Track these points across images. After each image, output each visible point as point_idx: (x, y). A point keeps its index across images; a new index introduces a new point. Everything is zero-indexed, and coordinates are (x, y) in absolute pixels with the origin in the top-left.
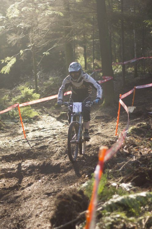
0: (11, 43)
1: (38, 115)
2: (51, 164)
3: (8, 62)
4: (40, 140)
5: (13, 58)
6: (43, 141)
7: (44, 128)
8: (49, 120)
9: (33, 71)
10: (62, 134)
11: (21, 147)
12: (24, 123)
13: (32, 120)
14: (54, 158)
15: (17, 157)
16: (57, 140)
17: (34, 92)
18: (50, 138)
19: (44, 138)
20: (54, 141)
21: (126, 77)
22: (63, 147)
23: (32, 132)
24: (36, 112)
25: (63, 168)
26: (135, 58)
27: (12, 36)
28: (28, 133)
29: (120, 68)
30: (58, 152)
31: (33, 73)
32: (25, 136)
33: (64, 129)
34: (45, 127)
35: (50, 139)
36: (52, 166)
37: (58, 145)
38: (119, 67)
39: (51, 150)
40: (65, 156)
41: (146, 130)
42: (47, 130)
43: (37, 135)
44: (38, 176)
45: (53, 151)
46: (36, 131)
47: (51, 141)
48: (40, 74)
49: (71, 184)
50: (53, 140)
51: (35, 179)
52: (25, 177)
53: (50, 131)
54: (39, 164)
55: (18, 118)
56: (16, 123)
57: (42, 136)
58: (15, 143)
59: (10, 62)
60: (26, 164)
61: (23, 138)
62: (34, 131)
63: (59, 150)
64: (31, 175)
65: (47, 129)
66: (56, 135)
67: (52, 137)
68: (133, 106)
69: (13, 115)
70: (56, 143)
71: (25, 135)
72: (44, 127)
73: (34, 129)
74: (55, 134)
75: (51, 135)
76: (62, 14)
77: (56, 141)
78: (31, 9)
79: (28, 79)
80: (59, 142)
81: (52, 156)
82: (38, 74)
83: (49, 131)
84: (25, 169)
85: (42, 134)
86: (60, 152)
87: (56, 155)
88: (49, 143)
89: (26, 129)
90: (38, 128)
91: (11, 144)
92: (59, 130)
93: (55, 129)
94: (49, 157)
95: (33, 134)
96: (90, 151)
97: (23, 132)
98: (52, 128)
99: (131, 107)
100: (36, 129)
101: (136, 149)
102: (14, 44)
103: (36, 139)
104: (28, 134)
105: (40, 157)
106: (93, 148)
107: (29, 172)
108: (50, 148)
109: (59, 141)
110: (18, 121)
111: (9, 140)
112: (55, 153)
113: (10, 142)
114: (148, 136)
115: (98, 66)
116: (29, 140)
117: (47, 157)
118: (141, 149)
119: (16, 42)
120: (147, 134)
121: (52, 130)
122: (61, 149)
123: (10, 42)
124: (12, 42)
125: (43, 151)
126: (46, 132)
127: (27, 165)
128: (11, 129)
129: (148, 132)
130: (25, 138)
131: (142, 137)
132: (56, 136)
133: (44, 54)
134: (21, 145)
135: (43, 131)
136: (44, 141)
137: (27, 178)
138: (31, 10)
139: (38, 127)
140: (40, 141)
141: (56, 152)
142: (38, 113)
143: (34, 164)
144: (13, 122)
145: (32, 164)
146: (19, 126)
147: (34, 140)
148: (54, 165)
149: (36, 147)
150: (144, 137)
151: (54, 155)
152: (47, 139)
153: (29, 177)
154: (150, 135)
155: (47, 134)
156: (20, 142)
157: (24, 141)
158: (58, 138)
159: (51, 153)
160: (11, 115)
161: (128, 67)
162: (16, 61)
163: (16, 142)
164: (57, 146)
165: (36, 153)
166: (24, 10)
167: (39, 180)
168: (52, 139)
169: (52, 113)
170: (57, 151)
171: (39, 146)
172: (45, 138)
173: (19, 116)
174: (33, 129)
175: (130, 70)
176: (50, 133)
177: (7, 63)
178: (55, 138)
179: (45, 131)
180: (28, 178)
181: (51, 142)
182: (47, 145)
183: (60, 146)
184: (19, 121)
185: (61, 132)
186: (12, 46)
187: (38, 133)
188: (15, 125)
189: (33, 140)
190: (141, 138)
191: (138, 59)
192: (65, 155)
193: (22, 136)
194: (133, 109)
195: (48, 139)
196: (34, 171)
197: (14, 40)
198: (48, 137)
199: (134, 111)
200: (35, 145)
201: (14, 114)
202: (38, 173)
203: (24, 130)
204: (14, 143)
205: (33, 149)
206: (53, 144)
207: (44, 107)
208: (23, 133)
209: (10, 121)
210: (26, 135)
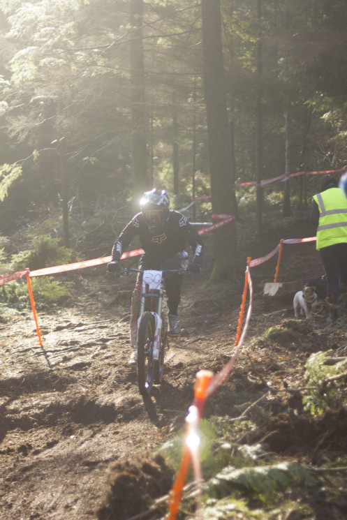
0: (15, 137)
1: (69, 294)
2: (97, 402)
3: (4, 176)
4: (74, 350)
5: (16, 167)
6: (79, 351)
7: (80, 325)
8: (93, 308)
9: (59, 195)
10: (120, 338)
11: (31, 364)
12: (39, 310)
13: (55, 305)
14: (103, 389)
15: (23, 385)
16: (109, 351)
17: (60, 244)
18: (95, 347)
19: (81, 346)
20: (104, 354)
21: (264, 215)
22: (123, 368)
23: (55, 331)
24: (64, 287)
25: (121, 413)
26: (286, 172)
27: (19, 120)
28: (47, 333)
29: (252, 193)
30: (112, 377)
31: (59, 201)
32: (40, 341)
33: (125, 328)
34: (84, 323)
35: (96, 350)
36: (98, 406)
37: (112, 362)
38: (251, 190)
39: (97, 373)
40: (126, 386)
41: (302, 334)
42: (89, 329)
43: (67, 339)
44: (69, 426)
45: (101, 374)
46: (65, 330)
47: (96, 352)
48: (75, 203)
49: (137, 445)
50: (102, 351)
51: (63, 434)
52: (41, 428)
53: (94, 330)
54: (71, 402)
55: (25, 301)
56: (20, 311)
57: (76, 342)
58: (18, 356)
59: (8, 176)
60: (44, 401)
61: (37, 344)
62: (59, 329)
63: (113, 372)
64: (54, 425)
65: (87, 327)
66: (108, 340)
67: (98, 344)
68: (277, 281)
69: (12, 292)
70: (107, 358)
71: (40, 339)
72: (82, 322)
73: (60, 325)
74: (105, 337)
75: (97, 341)
76: (128, 75)
77: (109, 354)
78: (61, 62)
79: (48, 212)
80: (113, 356)
81: (99, 385)
82: (70, 204)
83: (92, 331)
84: (42, 411)
85: (76, 337)
86: (117, 377)
87: (108, 382)
88: (93, 358)
89: (41, 325)
90: (69, 323)
91: (11, 356)
92: (115, 330)
93: (106, 327)
94: (91, 387)
95: (57, 335)
96: (179, 377)
97: (35, 331)
98: (99, 325)
99: (272, 284)
100: (65, 325)
101: (277, 375)
102: (22, 137)
103: (64, 347)
104: (46, 336)
105: (72, 387)
106: (187, 371)
107: (50, 417)
108: (95, 368)
109: (114, 353)
110: (25, 307)
111: (6, 348)
112: (104, 378)
113: (8, 353)
114: (305, 348)
115: (204, 188)
116: (49, 349)
117: (87, 387)
118: (288, 376)
119: (26, 133)
120: (303, 345)
121: (99, 330)
122: (119, 371)
123: (13, 134)
124: (18, 133)
125: (79, 374)
126: (86, 332)
127: (45, 403)
128: (9, 323)
129: (306, 340)
130: (41, 344)
131: (293, 349)
132: (108, 343)
133: (85, 161)
134: (32, 360)
135: (79, 331)
136: (83, 352)
137: (45, 430)
138: (60, 64)
139: (68, 321)
140: (72, 352)
141: (106, 378)
142: (69, 291)
143: (60, 401)
144: (14, 307)
145: (56, 402)
146: (27, 319)
147: (60, 350)
148: (103, 404)
149: (64, 364)
150: (298, 351)
151: (102, 384)
152: (88, 348)
153: (49, 429)
154: (310, 345)
155: (88, 337)
156: (28, 353)
157: (38, 350)
158: (113, 346)
159: (96, 379)
160: (10, 292)
161: (270, 192)
162: (22, 173)
163: (22, 354)
164: (109, 364)
165: (64, 379)
166: (44, 64)
167: (71, 435)
168: (99, 349)
169: (99, 291)
170: (109, 374)
171: (70, 364)
172: (84, 346)
173: (28, 295)
174: (58, 325)
175: (274, 198)
176: (93, 336)
177: (3, 178)
178: (104, 347)
179: (84, 330)
180: (47, 431)
181: (97, 355)
182: (87, 361)
183: (115, 365)
184: (27, 306)
185: (120, 335)
186: (18, 143)
187: (68, 334)
188: (18, 314)
189: (58, 349)
190: (290, 353)
191: (292, 175)
192: (125, 384)
193: (33, 339)
194: (277, 289)
195: (91, 349)
196: (61, 417)
197: (23, 130)
198: (90, 345)
199: (278, 292)
200: (63, 362)
201: (16, 291)
202: (69, 422)
203: (37, 326)
204: (17, 354)
205: (58, 369)
206: (102, 360)
207: (81, 278)
208: (35, 334)
209: (7, 306)
210: (42, 337)
